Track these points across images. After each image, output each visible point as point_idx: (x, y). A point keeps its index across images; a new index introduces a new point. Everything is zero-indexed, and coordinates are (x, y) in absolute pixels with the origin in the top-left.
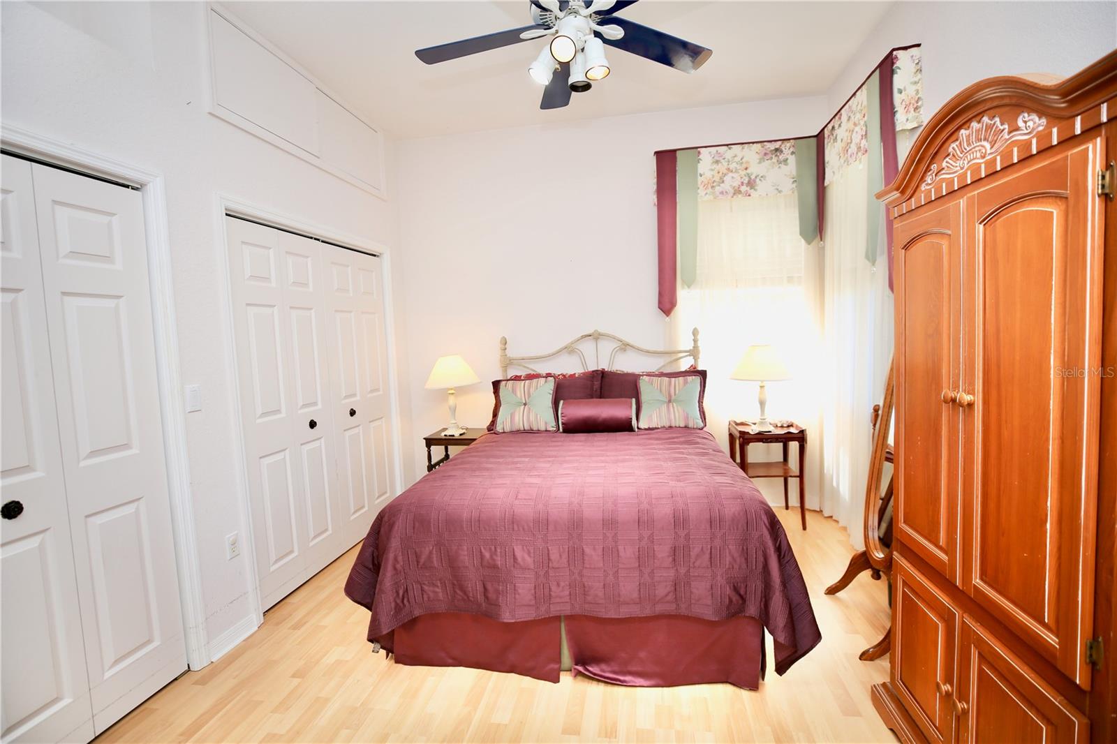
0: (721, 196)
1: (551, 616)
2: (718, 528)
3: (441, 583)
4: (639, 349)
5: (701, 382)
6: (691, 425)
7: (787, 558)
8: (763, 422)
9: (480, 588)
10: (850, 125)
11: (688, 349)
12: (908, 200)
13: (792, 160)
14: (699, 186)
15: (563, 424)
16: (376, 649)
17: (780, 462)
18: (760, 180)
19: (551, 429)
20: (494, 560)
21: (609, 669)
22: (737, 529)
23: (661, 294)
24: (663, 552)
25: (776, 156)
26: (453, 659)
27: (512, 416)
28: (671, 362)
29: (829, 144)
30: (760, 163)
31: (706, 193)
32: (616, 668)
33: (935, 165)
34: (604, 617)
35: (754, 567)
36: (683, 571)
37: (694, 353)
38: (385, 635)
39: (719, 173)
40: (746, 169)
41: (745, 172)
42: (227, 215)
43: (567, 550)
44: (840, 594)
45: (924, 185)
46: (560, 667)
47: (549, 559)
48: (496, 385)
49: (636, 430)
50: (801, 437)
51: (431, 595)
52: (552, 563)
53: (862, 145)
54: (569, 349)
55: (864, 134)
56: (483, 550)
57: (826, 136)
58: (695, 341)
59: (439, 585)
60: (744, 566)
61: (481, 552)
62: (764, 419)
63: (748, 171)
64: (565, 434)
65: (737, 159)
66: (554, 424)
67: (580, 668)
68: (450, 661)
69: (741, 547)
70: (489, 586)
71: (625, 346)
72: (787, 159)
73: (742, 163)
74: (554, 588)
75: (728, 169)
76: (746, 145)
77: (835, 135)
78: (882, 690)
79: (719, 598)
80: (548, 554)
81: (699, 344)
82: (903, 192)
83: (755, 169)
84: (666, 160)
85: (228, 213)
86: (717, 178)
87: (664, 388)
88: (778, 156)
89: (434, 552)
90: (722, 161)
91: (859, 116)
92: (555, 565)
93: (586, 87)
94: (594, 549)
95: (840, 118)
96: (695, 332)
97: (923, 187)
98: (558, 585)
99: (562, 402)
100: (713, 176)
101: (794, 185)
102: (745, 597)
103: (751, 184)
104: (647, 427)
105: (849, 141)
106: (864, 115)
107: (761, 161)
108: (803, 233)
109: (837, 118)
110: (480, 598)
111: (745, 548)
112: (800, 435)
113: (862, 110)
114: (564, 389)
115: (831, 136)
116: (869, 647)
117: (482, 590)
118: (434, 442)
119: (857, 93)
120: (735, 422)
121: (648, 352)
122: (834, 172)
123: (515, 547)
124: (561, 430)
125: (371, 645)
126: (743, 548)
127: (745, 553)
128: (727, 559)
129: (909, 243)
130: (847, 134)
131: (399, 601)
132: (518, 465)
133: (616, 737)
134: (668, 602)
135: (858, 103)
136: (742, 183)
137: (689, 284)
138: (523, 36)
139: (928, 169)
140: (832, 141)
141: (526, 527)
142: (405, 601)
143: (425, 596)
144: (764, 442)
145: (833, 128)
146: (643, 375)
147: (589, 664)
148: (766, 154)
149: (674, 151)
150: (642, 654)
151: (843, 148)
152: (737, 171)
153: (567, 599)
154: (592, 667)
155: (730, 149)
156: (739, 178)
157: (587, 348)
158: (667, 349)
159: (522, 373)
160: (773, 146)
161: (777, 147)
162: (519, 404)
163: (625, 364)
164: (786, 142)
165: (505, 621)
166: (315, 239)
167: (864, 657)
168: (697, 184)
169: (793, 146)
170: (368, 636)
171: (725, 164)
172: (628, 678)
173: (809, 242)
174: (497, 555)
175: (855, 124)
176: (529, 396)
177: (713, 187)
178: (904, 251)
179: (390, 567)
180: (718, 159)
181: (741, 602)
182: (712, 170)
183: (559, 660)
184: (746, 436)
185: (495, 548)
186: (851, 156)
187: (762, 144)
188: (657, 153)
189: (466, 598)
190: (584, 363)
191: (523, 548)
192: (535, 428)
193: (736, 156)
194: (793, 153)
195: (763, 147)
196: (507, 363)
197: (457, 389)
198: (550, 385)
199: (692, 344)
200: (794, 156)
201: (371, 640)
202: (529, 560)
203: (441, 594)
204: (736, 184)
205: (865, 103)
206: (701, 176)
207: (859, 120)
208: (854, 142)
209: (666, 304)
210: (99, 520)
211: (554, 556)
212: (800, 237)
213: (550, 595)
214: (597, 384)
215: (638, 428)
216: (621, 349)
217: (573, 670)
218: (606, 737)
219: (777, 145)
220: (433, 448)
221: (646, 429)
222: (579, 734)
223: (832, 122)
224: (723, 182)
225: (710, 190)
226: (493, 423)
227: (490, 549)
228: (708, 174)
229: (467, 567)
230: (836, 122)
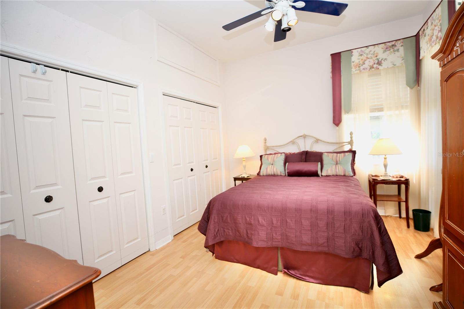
0: (363, 71)
1: (273, 246)
2: (348, 216)
3: (231, 229)
4: (323, 142)
5: (352, 156)
6: (347, 174)
7: (384, 233)
8: (386, 175)
9: (245, 232)
10: (433, 27)
11: (348, 141)
12: (447, 57)
13: (402, 49)
14: (352, 67)
15: (288, 172)
16: (207, 251)
17: (397, 195)
18: (384, 61)
19: (283, 175)
20: (250, 221)
21: (299, 273)
22: (358, 217)
23: (334, 117)
24: (322, 224)
25: (393, 48)
26: (236, 260)
27: (267, 169)
28: (339, 147)
29: (422, 38)
30: (384, 53)
31: (356, 70)
32: (302, 273)
33: (461, 36)
34: (295, 249)
35: (366, 235)
36: (331, 233)
37: (351, 143)
38: (210, 245)
39: (362, 60)
40: (376, 56)
41: (376, 58)
42: (163, 95)
43: (280, 220)
44: (424, 259)
45: (455, 48)
46: (278, 269)
47: (272, 223)
48: (261, 156)
49: (321, 176)
50: (407, 182)
51: (227, 233)
52: (274, 225)
53: (439, 36)
54: (293, 142)
55: (440, 29)
56: (246, 217)
57: (420, 34)
58: (351, 138)
59: (230, 229)
60: (361, 234)
61: (246, 218)
62: (387, 174)
63: (378, 57)
64: (289, 177)
65: (372, 52)
66: (284, 173)
67: (286, 270)
68: (235, 261)
69: (359, 225)
70: (249, 232)
71: (317, 141)
72: (399, 49)
73: (374, 54)
74: (274, 235)
75: (367, 58)
76: (376, 45)
77: (425, 34)
78: (438, 305)
79: (348, 248)
80: (272, 221)
81: (353, 139)
82: (444, 53)
83: (381, 56)
84: (336, 58)
85: (164, 94)
86: (361, 63)
87: (334, 158)
88: (394, 48)
89: (229, 216)
90: (364, 54)
91: (437, 21)
92: (275, 225)
93: (289, 29)
94: (291, 220)
95: (427, 24)
96: (351, 134)
97: (455, 49)
98: (276, 234)
99: (287, 164)
100: (359, 62)
101: (403, 61)
102: (361, 248)
103: (379, 63)
104: (325, 175)
105: (432, 35)
106: (440, 20)
107: (384, 52)
108: (408, 84)
109: (426, 25)
110: (245, 236)
111: (361, 226)
112: (406, 181)
113: (438, 18)
114: (288, 159)
115: (423, 34)
116: (436, 285)
117: (246, 233)
118: (237, 179)
119: (436, 10)
120: (372, 175)
121: (328, 143)
122: (424, 52)
123: (259, 217)
124: (287, 175)
125: (205, 249)
126: (360, 226)
127: (362, 229)
128: (353, 230)
129: (447, 78)
130: (432, 31)
131: (215, 234)
132: (265, 187)
133: (298, 300)
134: (324, 246)
135: (437, 15)
136: (374, 64)
137: (348, 112)
138: (262, 13)
139: (457, 39)
140: (423, 36)
141: (263, 209)
142: (218, 234)
143: (225, 233)
144: (385, 184)
145: (424, 30)
146: (324, 153)
147: (290, 269)
148: (387, 48)
149: (340, 53)
150: (313, 269)
151: (429, 39)
152: (371, 58)
153: (280, 240)
154: (291, 271)
155: (368, 48)
156: (373, 61)
157: (301, 142)
158: (338, 141)
159: (273, 153)
160: (390, 44)
161: (393, 44)
162: (270, 164)
163: (317, 148)
164: (398, 41)
165: (255, 246)
166: (193, 102)
167: (433, 289)
168: (351, 66)
169: (402, 42)
170: (205, 245)
171: (365, 55)
172: (307, 278)
173: (411, 88)
174: (252, 220)
175: (435, 26)
176: (274, 161)
177: (359, 67)
178: (445, 82)
179: (212, 221)
180: (361, 54)
181: (359, 251)
182: (359, 59)
183: (277, 266)
184: (376, 181)
185: (251, 217)
186: (433, 42)
187: (385, 44)
188: (332, 55)
189: (240, 235)
190: (299, 148)
191: (262, 218)
192: (276, 174)
193: (371, 51)
194: (402, 46)
195: (385, 45)
196: (267, 148)
197: (246, 158)
198: (283, 157)
199: (350, 139)
200: (402, 47)
201: (206, 247)
202: (264, 223)
203: (231, 233)
204: (371, 64)
205: (440, 14)
206: (353, 62)
207: (437, 24)
208: (434, 35)
209: (337, 121)
210: (123, 196)
211: (275, 222)
212: (406, 86)
213: (273, 238)
214: (304, 157)
215: (321, 175)
216: (316, 142)
217: (283, 271)
218: (294, 299)
219: (393, 43)
220: (237, 181)
221: (325, 176)
222: (282, 296)
223: (423, 27)
224: (364, 64)
225: (358, 68)
226: (260, 172)
227: (249, 217)
228: (357, 61)
229: (240, 223)
230: (425, 27)
